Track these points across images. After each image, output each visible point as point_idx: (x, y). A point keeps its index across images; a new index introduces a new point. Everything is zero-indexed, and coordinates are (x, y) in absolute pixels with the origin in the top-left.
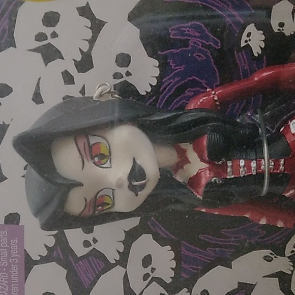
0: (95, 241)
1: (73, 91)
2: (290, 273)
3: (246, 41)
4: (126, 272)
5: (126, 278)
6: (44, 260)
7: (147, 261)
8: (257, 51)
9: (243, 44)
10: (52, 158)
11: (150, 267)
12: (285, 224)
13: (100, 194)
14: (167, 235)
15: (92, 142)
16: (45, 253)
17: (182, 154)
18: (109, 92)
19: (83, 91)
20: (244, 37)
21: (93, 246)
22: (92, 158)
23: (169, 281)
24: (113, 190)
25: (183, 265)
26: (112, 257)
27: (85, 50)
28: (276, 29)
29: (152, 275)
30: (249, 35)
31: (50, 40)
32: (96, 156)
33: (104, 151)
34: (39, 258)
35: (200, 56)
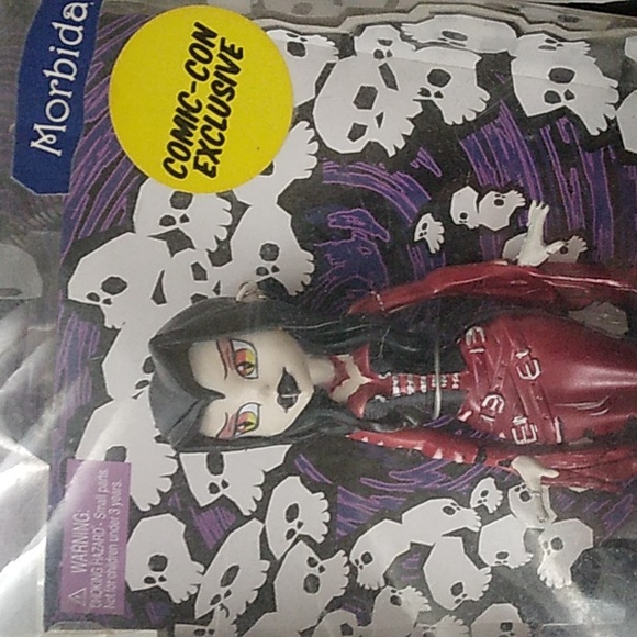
0: (225, 484)
1: (205, 289)
2: (477, 530)
3: (421, 235)
4: (264, 530)
5: (263, 536)
6: (155, 511)
7: (292, 512)
8: (434, 247)
9: (417, 238)
10: (189, 365)
11: (296, 522)
12: (464, 458)
13: (242, 411)
14: (319, 478)
15: (236, 348)
16: (157, 501)
17: (339, 365)
18: (255, 292)
19: (217, 290)
20: (419, 230)
21: (223, 491)
22: (237, 367)
23: (320, 540)
24: (259, 405)
25: (340, 518)
26: (247, 507)
27: (223, 238)
28: (457, 220)
29: (299, 532)
30: (425, 226)
31: (179, 225)
32: (241, 364)
33: (250, 359)
34: (148, 508)
35: (364, 251)
